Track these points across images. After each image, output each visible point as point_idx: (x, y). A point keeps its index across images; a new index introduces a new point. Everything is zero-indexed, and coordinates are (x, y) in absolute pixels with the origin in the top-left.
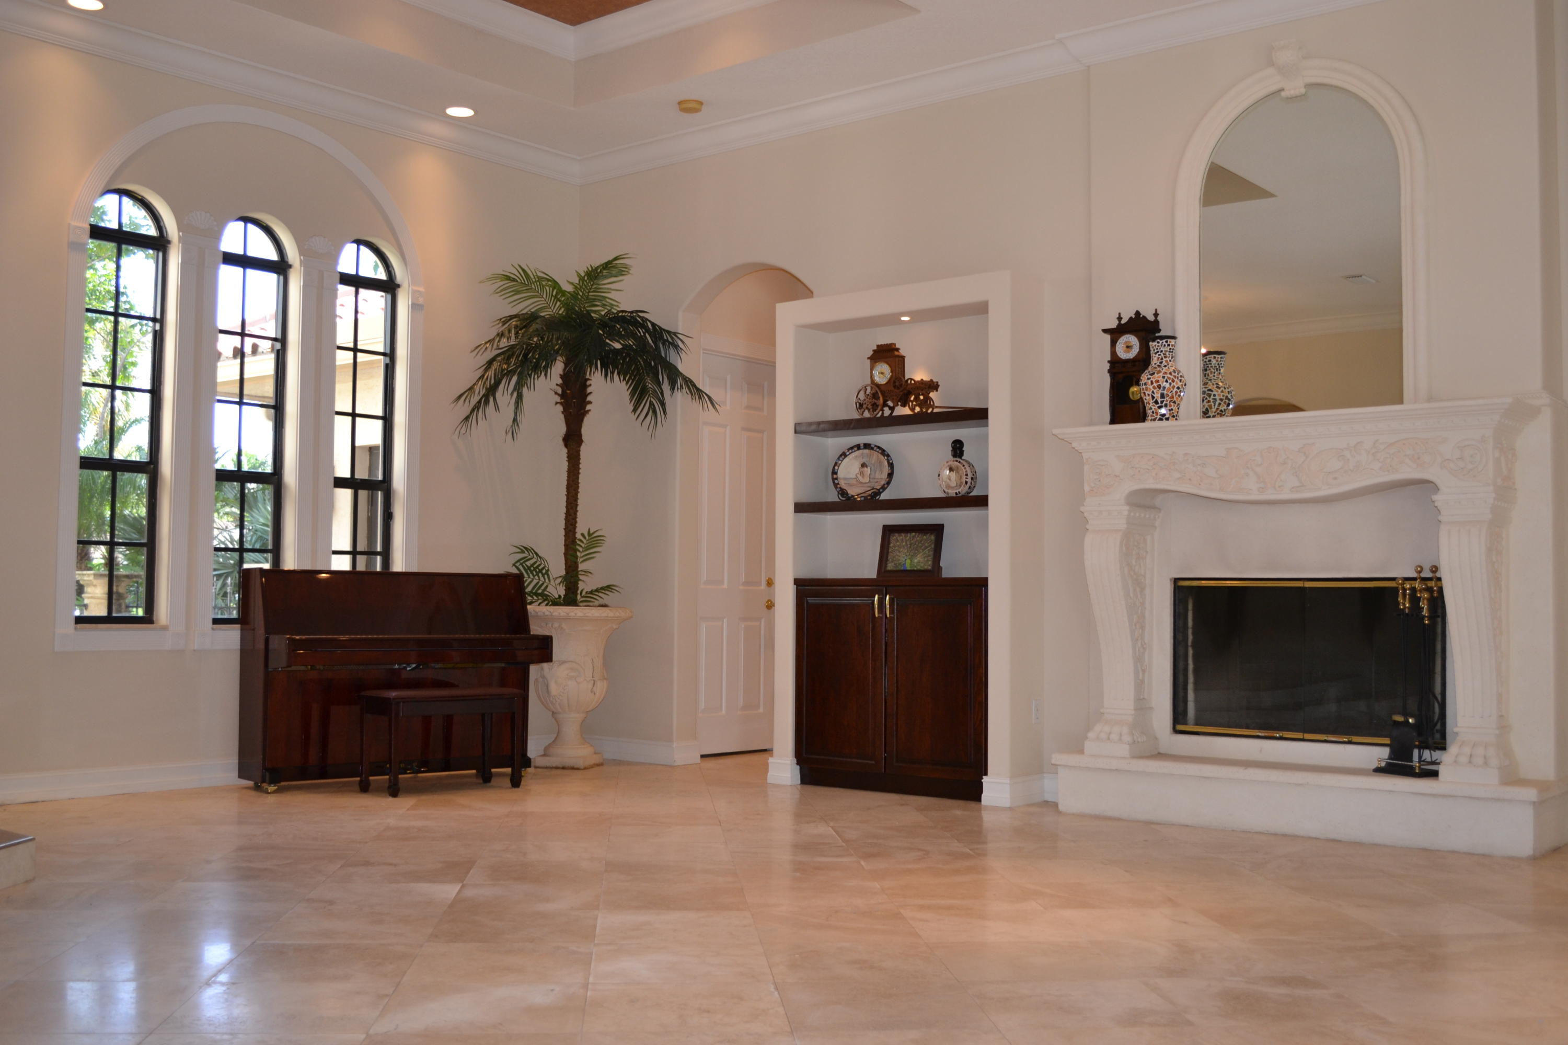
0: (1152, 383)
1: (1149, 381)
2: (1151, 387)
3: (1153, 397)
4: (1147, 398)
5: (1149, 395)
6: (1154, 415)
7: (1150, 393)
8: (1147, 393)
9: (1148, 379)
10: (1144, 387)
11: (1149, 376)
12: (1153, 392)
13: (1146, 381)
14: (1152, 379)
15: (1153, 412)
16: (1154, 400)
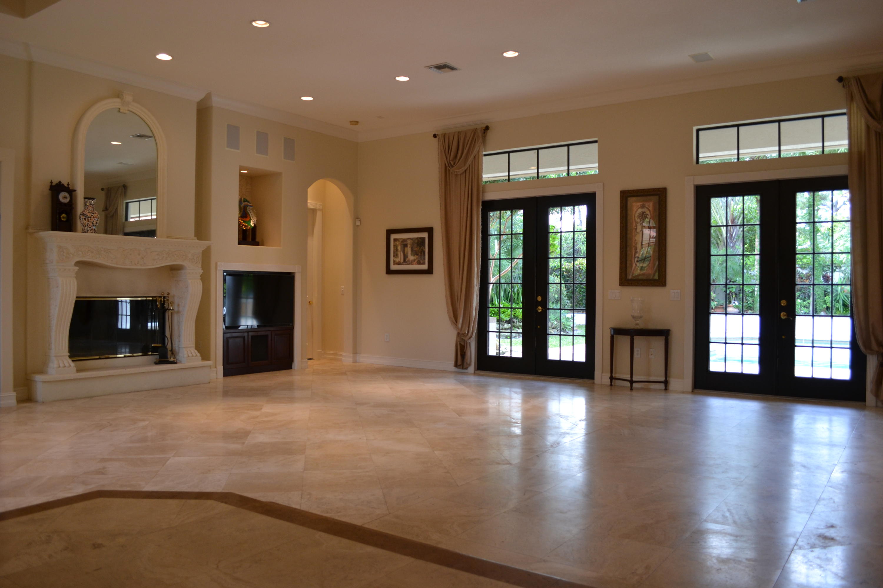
0: (94, 217)
1: (93, 216)
2: (93, 219)
3: (93, 223)
4: (90, 223)
5: (91, 222)
6: (92, 230)
7: (92, 221)
8: (90, 221)
9: (92, 215)
10: (89, 218)
11: (92, 214)
12: (94, 221)
13: (91, 216)
14: (94, 216)
15: (91, 229)
16: (93, 224)
